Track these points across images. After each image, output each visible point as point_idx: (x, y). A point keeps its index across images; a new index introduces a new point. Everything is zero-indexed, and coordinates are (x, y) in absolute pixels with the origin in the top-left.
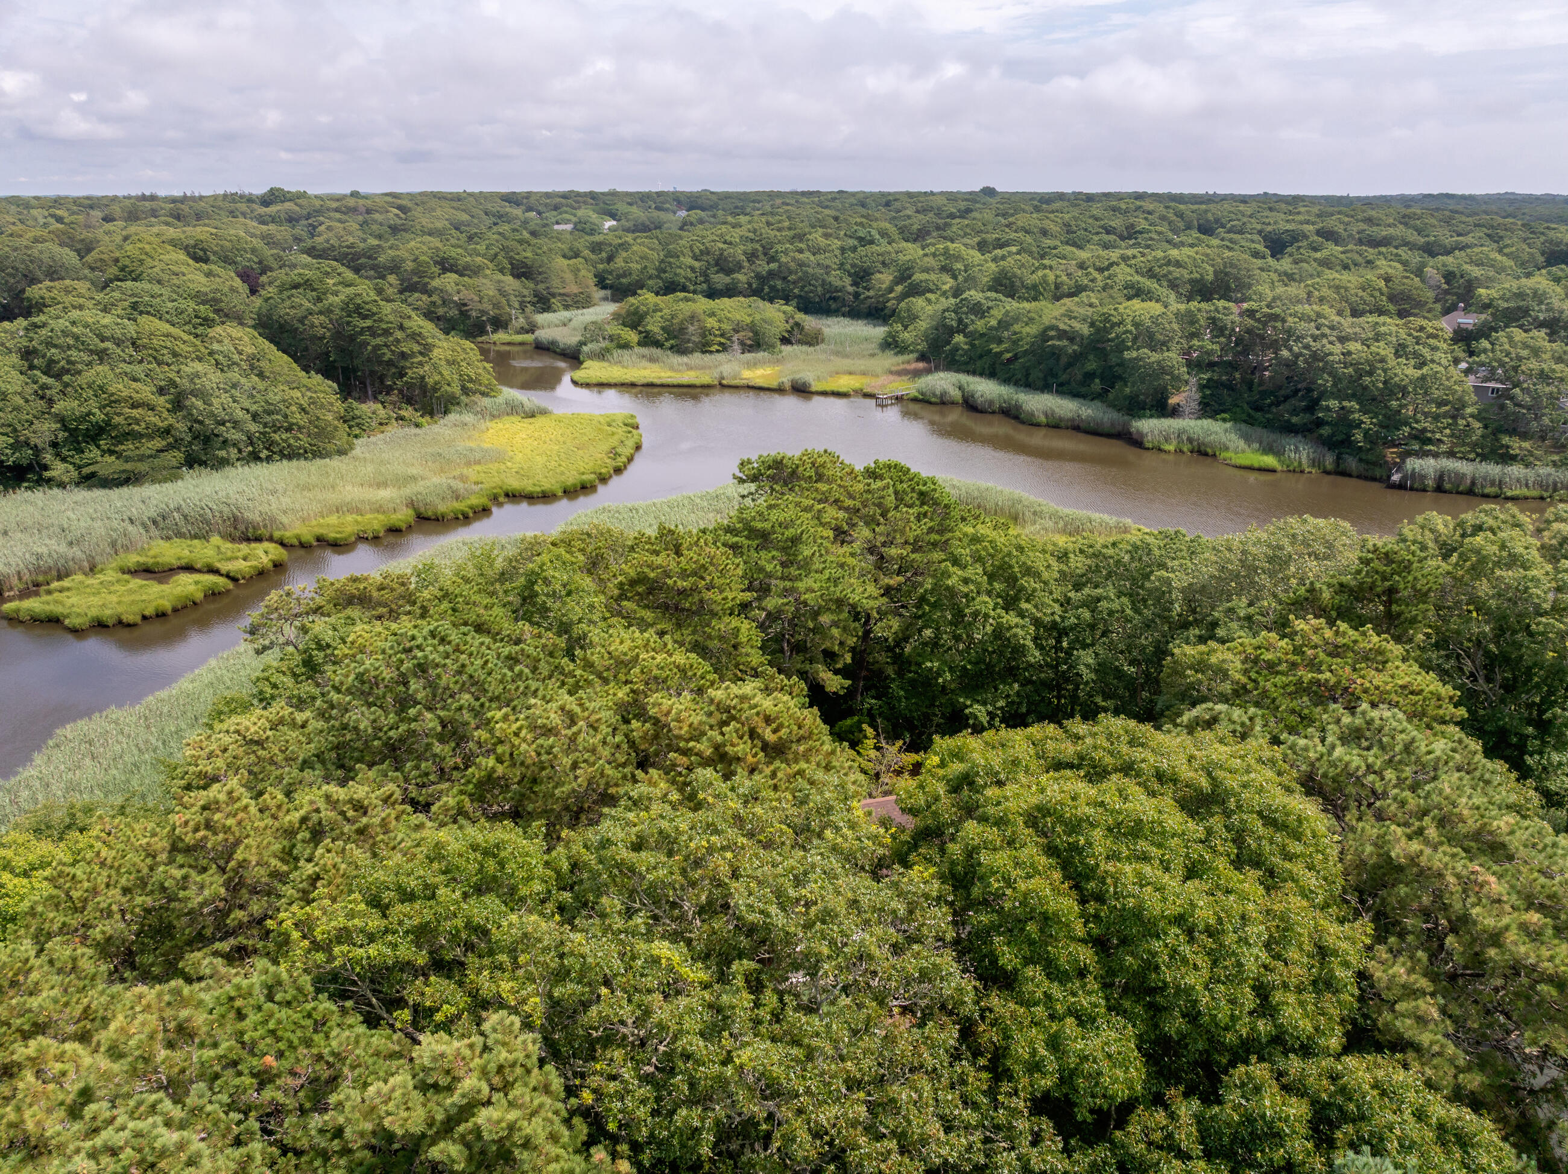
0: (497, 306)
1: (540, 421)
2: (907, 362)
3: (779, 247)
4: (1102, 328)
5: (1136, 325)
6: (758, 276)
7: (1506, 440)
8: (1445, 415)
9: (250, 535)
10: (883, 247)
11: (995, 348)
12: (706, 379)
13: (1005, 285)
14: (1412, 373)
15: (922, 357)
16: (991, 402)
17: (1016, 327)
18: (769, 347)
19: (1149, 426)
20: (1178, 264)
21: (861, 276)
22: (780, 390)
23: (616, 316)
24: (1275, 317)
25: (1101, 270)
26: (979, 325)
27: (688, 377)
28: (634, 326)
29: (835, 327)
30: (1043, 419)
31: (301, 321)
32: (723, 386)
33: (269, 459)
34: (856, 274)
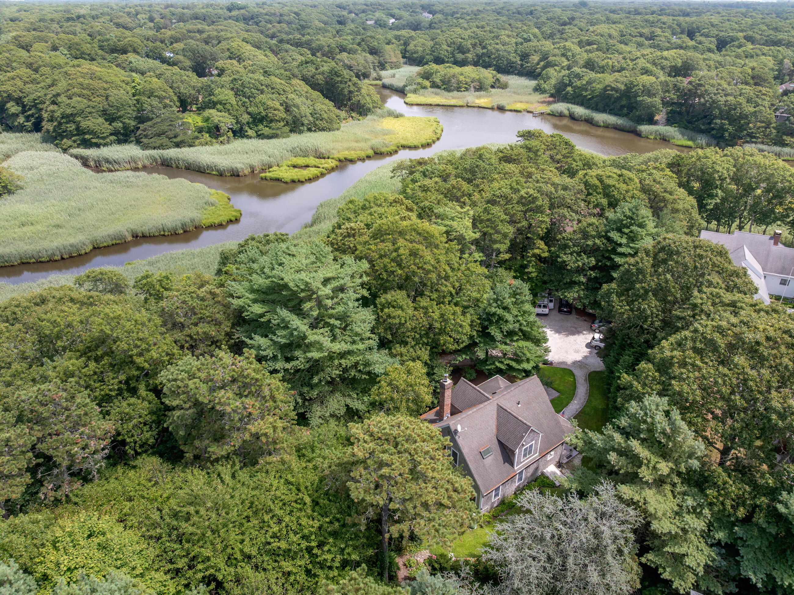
0: (365, 68)
1: (401, 119)
2: (545, 97)
3: (487, 42)
4: (629, 87)
5: (644, 86)
6: (477, 55)
7: (785, 137)
8: (762, 127)
9: (321, 156)
10: (534, 43)
11: (584, 93)
12: (460, 103)
13: (590, 65)
14: (752, 109)
15: (552, 96)
16: (581, 116)
17: (594, 85)
18: (486, 90)
19: (644, 128)
20: (666, 59)
21: (525, 56)
22: (492, 109)
23: (419, 74)
24: (701, 85)
25: (632, 60)
26: (578, 83)
27: (453, 102)
28: (428, 79)
29: (513, 81)
30: (602, 124)
31: (313, 77)
32: (468, 106)
33: (315, 131)
34: (522, 56)
